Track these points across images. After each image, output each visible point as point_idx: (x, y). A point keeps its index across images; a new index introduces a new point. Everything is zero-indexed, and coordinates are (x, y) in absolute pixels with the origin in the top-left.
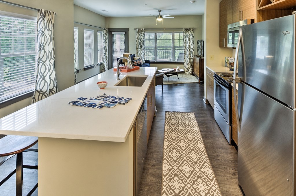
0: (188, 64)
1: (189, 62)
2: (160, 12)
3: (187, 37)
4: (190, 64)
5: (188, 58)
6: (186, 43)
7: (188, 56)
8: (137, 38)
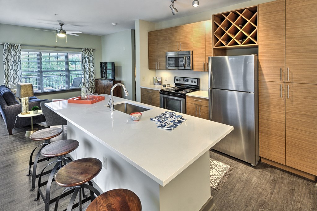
0: (89, 90)
1: (90, 87)
2: (62, 26)
3: (87, 59)
4: (91, 89)
5: (88, 82)
6: (86, 65)
7: (89, 80)
8: (6, 58)
